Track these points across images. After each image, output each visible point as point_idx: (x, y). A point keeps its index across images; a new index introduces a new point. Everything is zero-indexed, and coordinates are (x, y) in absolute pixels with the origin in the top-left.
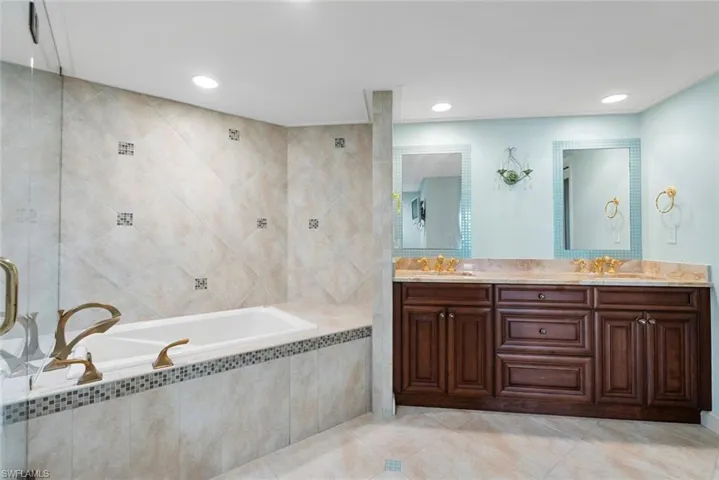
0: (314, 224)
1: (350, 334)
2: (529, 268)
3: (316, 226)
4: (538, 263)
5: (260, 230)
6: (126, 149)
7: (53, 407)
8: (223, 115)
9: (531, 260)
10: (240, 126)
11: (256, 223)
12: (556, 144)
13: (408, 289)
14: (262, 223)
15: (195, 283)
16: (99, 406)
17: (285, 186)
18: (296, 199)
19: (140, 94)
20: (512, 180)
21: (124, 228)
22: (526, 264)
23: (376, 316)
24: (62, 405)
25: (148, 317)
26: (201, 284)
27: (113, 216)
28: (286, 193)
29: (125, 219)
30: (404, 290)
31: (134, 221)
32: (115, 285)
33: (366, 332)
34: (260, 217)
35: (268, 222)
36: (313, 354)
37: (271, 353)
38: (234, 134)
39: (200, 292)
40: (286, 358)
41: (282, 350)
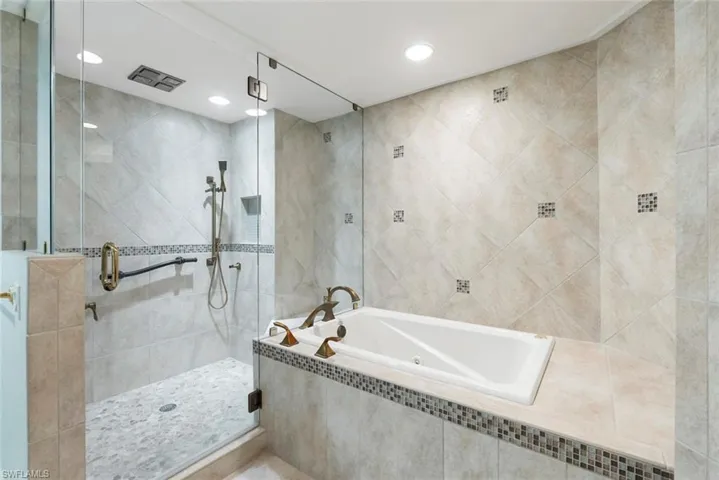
0: (648, 203)
3: (652, 206)
5: (544, 220)
6: (399, 152)
7: (267, 353)
8: (485, 76)
10: (508, 80)
11: (536, 210)
14: (547, 210)
15: (456, 285)
17: (593, 143)
21: (398, 224)
26: (463, 286)
27: (391, 214)
29: (399, 216)
31: (405, 218)
32: (393, 275)
34: (543, 200)
36: (483, 439)
37: (414, 400)
38: (500, 94)
39: (462, 296)
40: (435, 419)
41: (432, 403)
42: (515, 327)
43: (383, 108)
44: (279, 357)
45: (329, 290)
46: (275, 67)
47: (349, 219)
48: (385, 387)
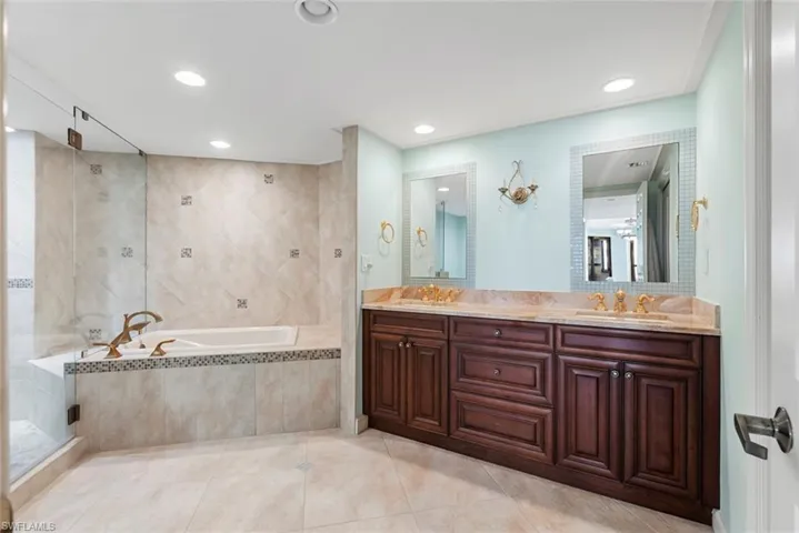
1: (318, 353)
2: (537, 302)
3: (340, 255)
4: (549, 296)
5: (293, 259)
6: (186, 201)
7: (88, 369)
8: (259, 164)
9: (541, 293)
10: (273, 171)
11: (289, 254)
12: (574, 150)
13: (375, 316)
14: (295, 254)
15: (237, 303)
16: (113, 374)
17: (317, 220)
18: (325, 231)
19: (195, 158)
20: (519, 198)
21: (186, 259)
22: (534, 297)
23: (344, 340)
24: (94, 369)
25: (202, 326)
26: (242, 303)
27: (178, 251)
28: (318, 227)
29: (187, 253)
30: (372, 316)
31: (193, 254)
32: (180, 302)
33: (334, 354)
34: (293, 248)
35: (300, 252)
36: (277, 365)
37: (237, 359)
38: (269, 179)
39: (241, 310)
40: (251, 365)
41: (248, 358)
42: (276, 325)
43: (170, 161)
44: (105, 368)
45: (126, 316)
46: (87, 119)
47: (128, 253)
48: (217, 359)
